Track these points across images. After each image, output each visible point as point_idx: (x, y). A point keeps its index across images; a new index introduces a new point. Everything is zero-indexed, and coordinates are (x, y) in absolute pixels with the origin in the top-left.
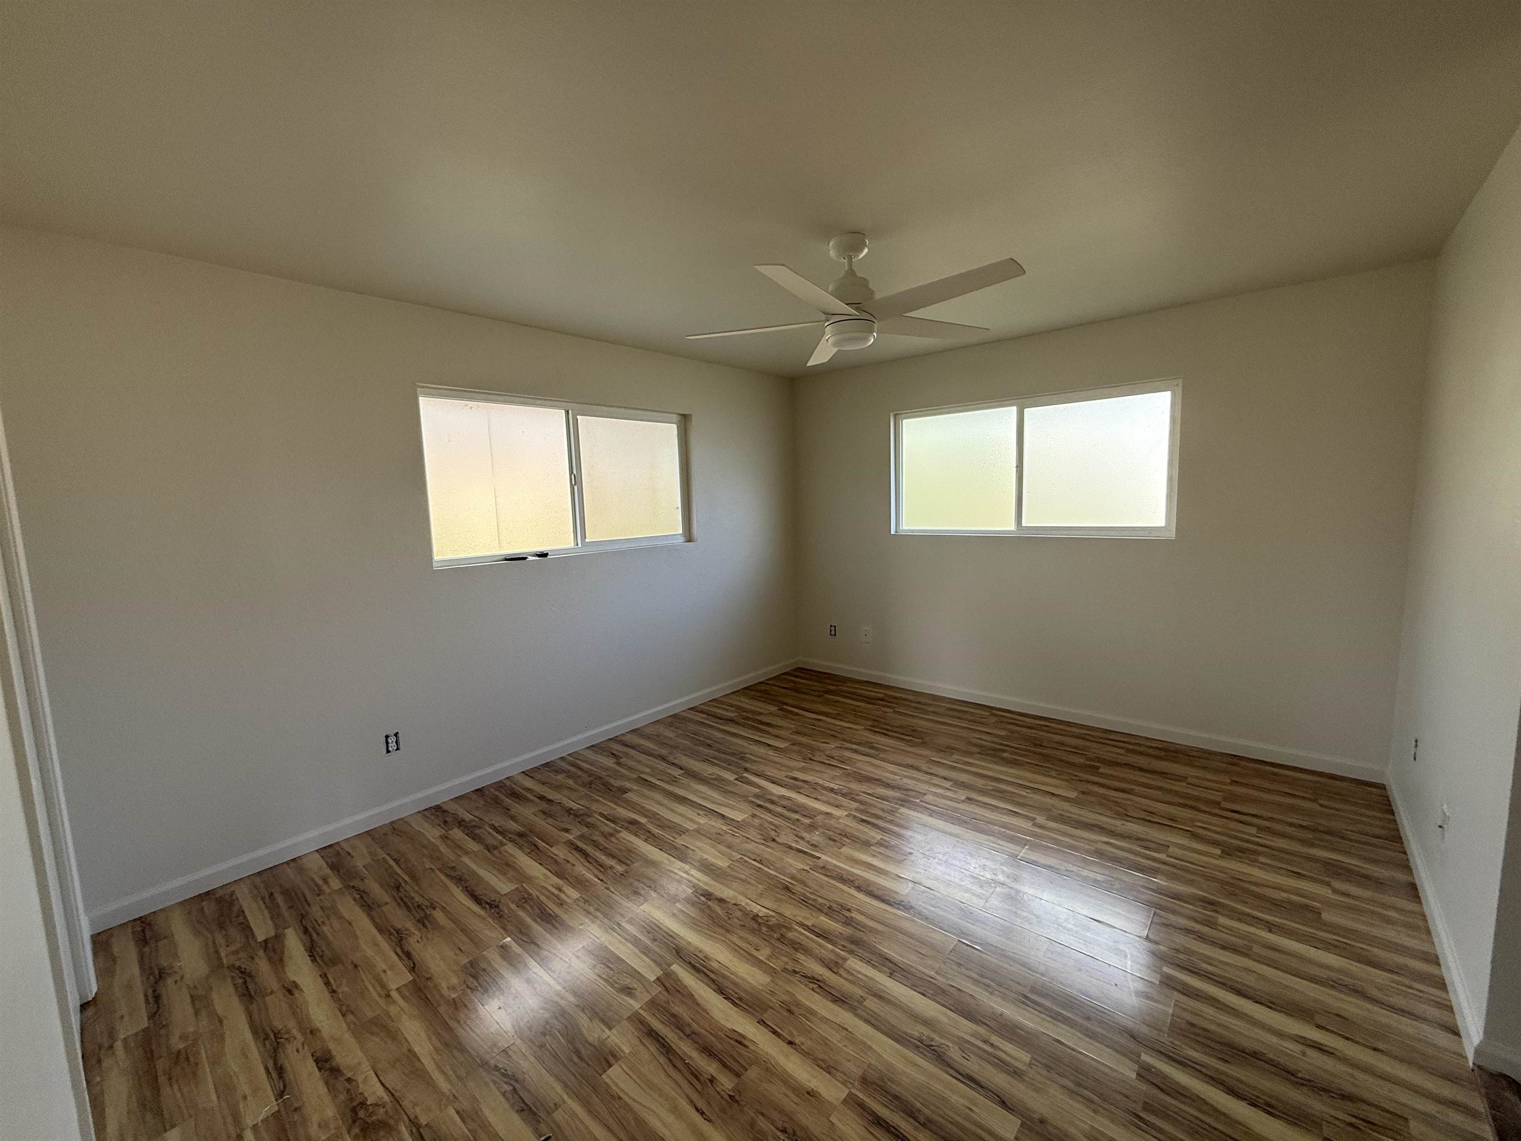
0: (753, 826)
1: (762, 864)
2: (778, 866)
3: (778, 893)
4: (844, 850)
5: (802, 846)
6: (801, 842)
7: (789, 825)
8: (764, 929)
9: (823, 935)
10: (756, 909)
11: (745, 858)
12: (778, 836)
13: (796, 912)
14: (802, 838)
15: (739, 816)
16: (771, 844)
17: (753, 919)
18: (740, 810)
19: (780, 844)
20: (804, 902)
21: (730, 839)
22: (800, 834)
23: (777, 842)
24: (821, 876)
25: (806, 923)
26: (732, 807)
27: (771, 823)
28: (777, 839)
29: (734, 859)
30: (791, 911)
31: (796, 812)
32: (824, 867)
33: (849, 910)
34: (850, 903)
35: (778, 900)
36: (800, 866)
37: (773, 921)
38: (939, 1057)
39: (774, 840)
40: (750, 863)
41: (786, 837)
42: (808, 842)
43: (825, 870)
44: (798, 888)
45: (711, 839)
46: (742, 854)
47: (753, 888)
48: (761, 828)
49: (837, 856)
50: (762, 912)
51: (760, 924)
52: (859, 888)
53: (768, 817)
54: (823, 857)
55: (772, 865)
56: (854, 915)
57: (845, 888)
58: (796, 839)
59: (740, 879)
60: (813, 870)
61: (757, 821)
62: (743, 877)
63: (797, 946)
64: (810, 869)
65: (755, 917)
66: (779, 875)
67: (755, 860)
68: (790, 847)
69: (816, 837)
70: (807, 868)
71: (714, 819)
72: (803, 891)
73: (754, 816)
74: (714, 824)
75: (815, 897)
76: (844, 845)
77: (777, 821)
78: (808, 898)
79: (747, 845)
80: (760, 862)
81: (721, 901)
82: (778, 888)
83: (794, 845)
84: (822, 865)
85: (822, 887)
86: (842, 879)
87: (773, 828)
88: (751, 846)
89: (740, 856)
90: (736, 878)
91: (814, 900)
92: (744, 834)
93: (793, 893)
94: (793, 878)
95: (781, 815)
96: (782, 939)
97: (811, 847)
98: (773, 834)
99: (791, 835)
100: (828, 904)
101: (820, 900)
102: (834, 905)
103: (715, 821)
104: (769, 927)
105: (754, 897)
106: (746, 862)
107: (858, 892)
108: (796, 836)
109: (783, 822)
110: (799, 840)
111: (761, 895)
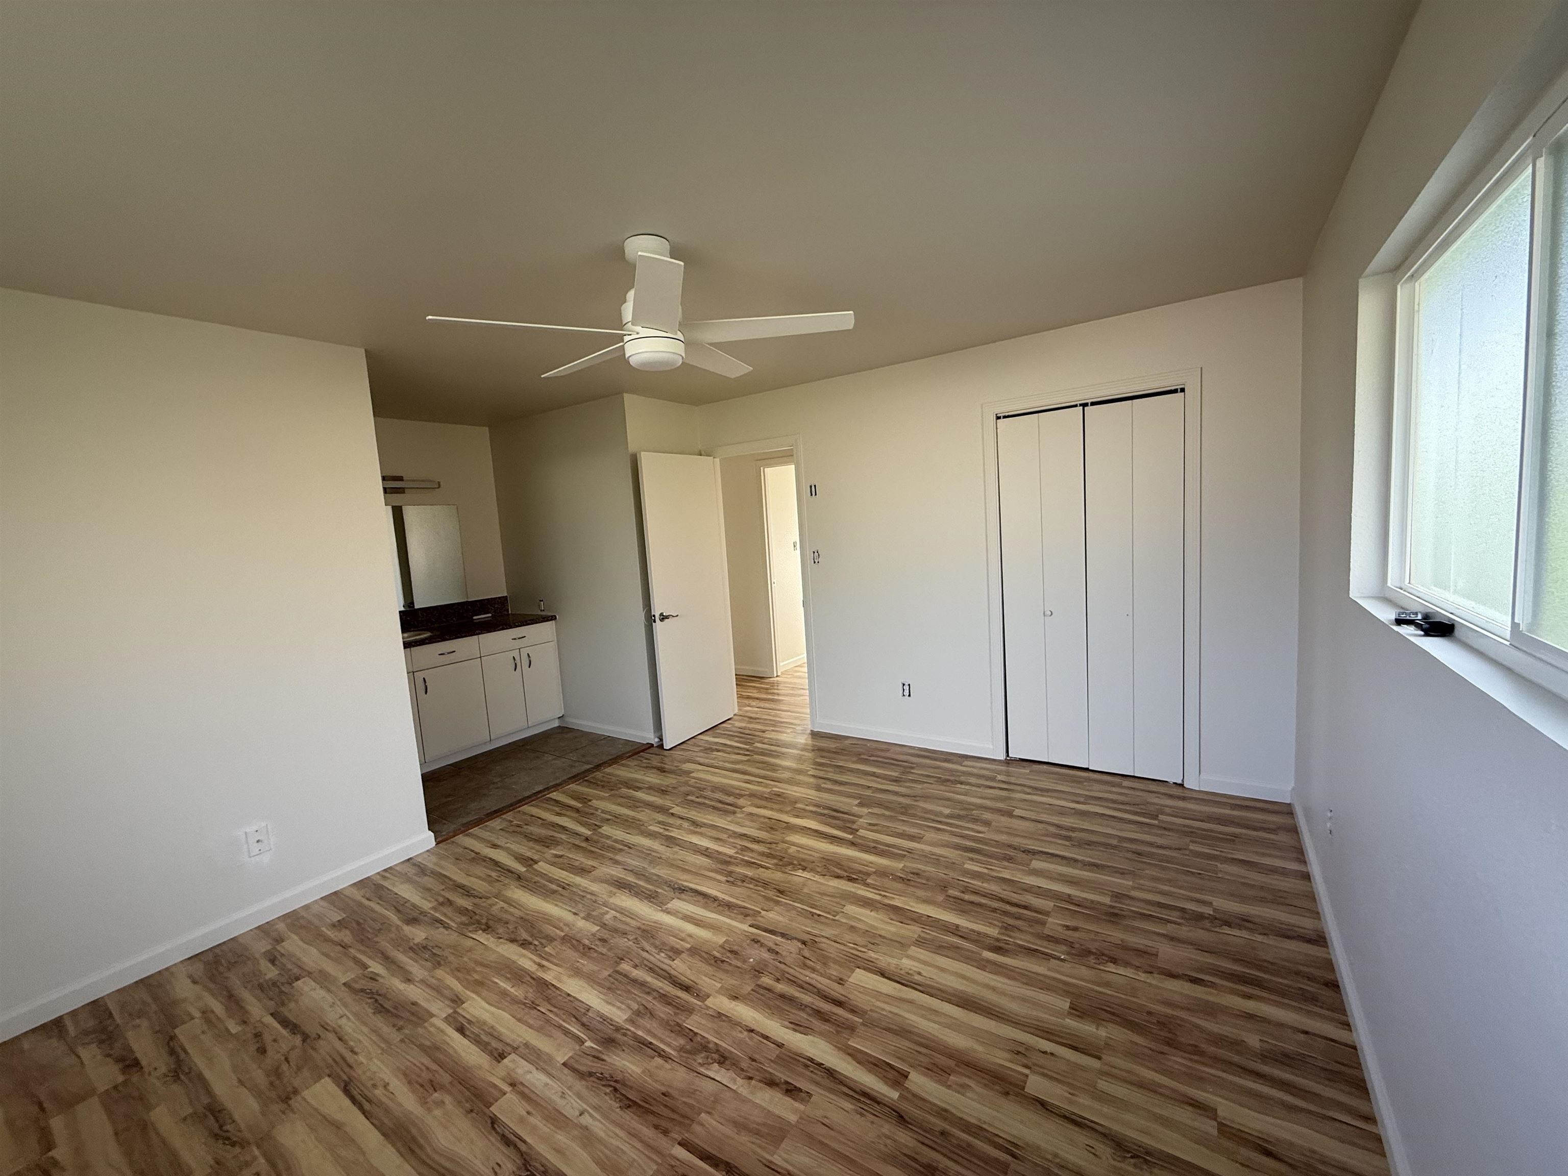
0: (836, 962)
1: (811, 912)
2: (794, 912)
3: (789, 888)
4: (721, 940)
5: (770, 939)
6: (771, 945)
7: (791, 971)
8: (795, 862)
9: (749, 864)
10: (805, 874)
11: (831, 917)
12: (800, 949)
13: (772, 876)
14: (770, 950)
15: (860, 977)
16: (806, 937)
17: (806, 868)
18: (865, 990)
19: (796, 938)
20: (765, 884)
21: (859, 940)
22: (773, 956)
23: (799, 940)
24: (749, 906)
25: (763, 870)
26: (878, 994)
27: (814, 970)
28: (799, 944)
29: (841, 914)
30: (778, 876)
31: (782, 996)
32: (746, 915)
33: (728, 881)
34: (725, 887)
35: (789, 882)
36: (771, 915)
37: (789, 868)
38: (694, 823)
39: (804, 943)
40: (824, 912)
41: (789, 949)
42: (762, 945)
43: (745, 913)
44: (771, 893)
45: (880, 936)
46: (834, 920)
47: (813, 889)
48: (825, 960)
49: (731, 929)
50: (800, 873)
51: (800, 865)
52: (715, 899)
53: (822, 982)
54: (745, 927)
55: (799, 912)
56: (723, 879)
57: (727, 898)
58: (777, 949)
59: (829, 896)
60: (757, 911)
61: (834, 971)
62: (825, 898)
63: (770, 856)
64: (760, 913)
65: (804, 869)
66: (791, 903)
67: (819, 915)
68: (783, 935)
69: (755, 955)
70: (763, 913)
71: (892, 968)
72: (767, 891)
73: (841, 981)
74: (890, 960)
75: (756, 888)
76: (720, 946)
77: (807, 976)
78: (763, 887)
79: (834, 932)
80: (813, 914)
81: (838, 877)
82: (790, 892)
83: (779, 939)
84: (748, 918)
85: (749, 897)
86: (729, 906)
87: (808, 962)
88: (829, 932)
89: (837, 918)
90: (832, 896)
91: (757, 885)
92: (842, 947)
93: (775, 889)
94: (777, 903)
95: (803, 986)
96: (781, 859)
97: (759, 939)
98: (807, 953)
99: (784, 953)
100: (745, 884)
101: (751, 886)
102: (739, 883)
103: (889, 964)
104: (792, 864)
105: (810, 882)
106: (829, 913)
107: (716, 896)
108: (777, 953)
109: (797, 974)
110: (774, 947)
111: (804, 885)
